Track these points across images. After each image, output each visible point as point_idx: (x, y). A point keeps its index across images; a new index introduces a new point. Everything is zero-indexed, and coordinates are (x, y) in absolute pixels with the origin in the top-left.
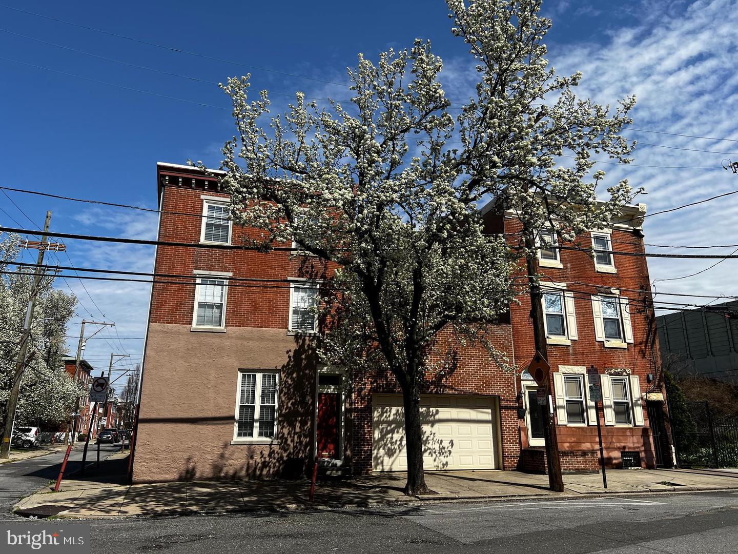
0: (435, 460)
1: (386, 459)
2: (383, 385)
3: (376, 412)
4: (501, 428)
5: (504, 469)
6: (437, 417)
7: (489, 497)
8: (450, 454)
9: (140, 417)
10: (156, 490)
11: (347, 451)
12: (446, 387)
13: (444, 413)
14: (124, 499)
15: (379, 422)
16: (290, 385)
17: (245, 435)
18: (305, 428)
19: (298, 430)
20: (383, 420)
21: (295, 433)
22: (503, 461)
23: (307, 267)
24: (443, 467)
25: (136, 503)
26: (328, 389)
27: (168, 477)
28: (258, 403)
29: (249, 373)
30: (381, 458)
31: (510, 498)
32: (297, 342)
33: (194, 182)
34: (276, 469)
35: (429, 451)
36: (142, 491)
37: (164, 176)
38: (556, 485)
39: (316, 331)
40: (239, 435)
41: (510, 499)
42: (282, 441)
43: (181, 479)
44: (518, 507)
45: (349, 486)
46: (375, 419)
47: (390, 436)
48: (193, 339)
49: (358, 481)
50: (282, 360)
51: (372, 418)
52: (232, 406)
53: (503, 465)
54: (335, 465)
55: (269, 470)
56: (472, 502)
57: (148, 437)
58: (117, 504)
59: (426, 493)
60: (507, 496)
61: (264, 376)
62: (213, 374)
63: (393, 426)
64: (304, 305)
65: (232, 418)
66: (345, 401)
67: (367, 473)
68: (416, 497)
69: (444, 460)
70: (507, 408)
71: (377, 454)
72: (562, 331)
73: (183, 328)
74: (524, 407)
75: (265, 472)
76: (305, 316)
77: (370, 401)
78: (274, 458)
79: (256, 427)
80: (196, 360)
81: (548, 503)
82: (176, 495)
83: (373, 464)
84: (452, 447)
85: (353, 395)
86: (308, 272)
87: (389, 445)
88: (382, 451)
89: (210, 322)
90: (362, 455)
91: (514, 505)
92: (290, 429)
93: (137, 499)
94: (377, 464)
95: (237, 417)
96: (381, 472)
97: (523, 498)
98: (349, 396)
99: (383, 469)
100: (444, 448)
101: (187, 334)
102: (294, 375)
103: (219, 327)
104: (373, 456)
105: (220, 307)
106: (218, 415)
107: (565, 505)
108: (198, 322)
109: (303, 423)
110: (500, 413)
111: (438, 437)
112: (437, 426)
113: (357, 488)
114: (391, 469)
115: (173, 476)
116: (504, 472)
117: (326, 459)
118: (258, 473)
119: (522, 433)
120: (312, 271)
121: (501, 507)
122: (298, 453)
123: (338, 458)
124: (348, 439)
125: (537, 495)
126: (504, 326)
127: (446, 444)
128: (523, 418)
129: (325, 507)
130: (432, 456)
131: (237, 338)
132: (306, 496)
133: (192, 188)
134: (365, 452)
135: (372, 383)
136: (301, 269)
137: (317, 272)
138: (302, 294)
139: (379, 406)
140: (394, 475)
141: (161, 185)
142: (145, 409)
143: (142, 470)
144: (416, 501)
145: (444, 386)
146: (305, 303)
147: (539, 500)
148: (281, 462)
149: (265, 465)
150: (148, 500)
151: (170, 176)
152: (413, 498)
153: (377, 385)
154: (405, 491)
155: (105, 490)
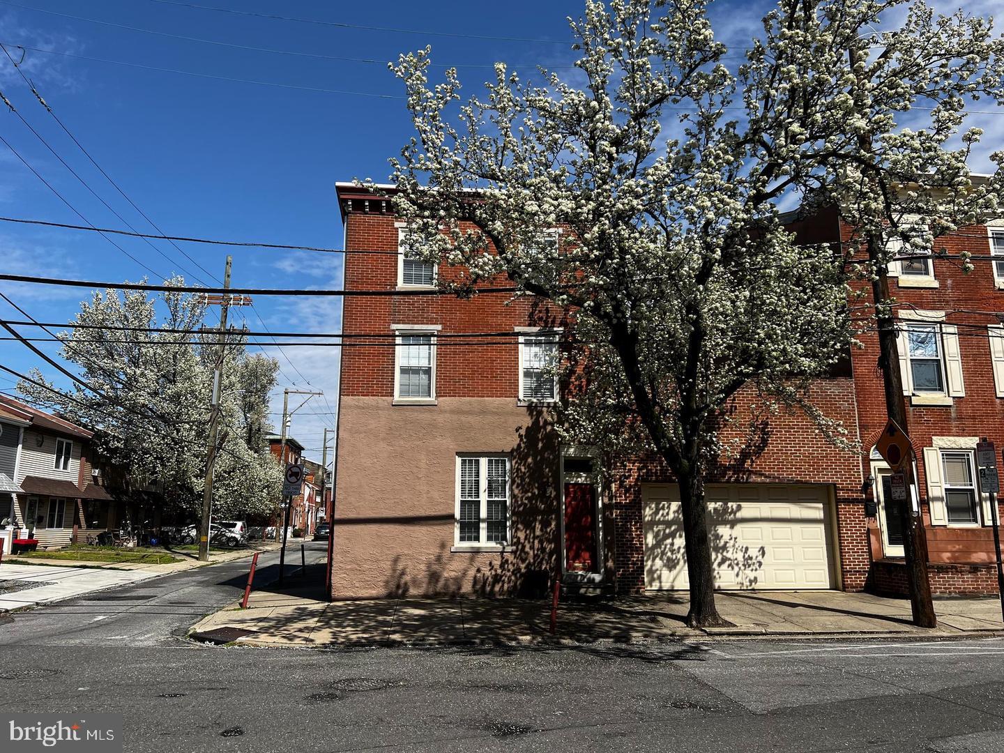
0: (737, 575)
1: (665, 573)
2: (656, 473)
3: (647, 509)
4: (839, 530)
5: (844, 589)
6: (739, 515)
7: (814, 634)
8: (760, 566)
9: (337, 516)
10: (358, 609)
11: (608, 561)
12: (751, 472)
13: (749, 509)
14: (318, 621)
15: (653, 523)
16: (524, 473)
17: (470, 539)
18: (548, 530)
19: (538, 533)
20: (659, 519)
21: (535, 538)
22: (843, 578)
23: (540, 312)
24: (751, 585)
25: (329, 628)
26: (577, 478)
27: (374, 593)
28: (484, 498)
29: (471, 459)
30: (658, 572)
31: (847, 636)
32: (531, 414)
33: (384, 205)
34: (512, 584)
35: (728, 563)
36: (341, 611)
37: (346, 201)
38: (924, 617)
39: (557, 398)
40: (462, 539)
41: (845, 637)
42: (517, 548)
43: (390, 596)
44: (855, 652)
45: (608, 610)
46: (647, 519)
47: (669, 541)
48: (396, 415)
49: (624, 603)
50: (511, 442)
51: (641, 517)
52: (450, 502)
53: (843, 584)
54: (592, 581)
55: (503, 586)
56: (786, 641)
57: (347, 541)
58: (306, 628)
59: (718, 625)
60: (842, 633)
61: (490, 462)
62: (423, 460)
63: (673, 528)
64: (539, 365)
65: (452, 517)
66: (602, 494)
67: (637, 592)
68: (702, 630)
69: (752, 575)
70: (847, 501)
71: (652, 566)
72: (939, 384)
73: (382, 401)
74: (875, 500)
75: (497, 588)
76: (540, 379)
77: (637, 493)
78: (509, 571)
79: (483, 528)
80: (402, 442)
81: (907, 646)
82: (380, 618)
83: (646, 580)
84: (763, 557)
85: (613, 485)
86: (542, 318)
87: (669, 554)
88: (658, 563)
89: (417, 393)
90: (628, 568)
91: (850, 647)
92: (528, 532)
93: (333, 622)
94: (652, 580)
95: (457, 515)
96: (658, 591)
97: (867, 637)
98: (607, 486)
99: (661, 587)
100: (751, 558)
101: (388, 410)
102: (530, 460)
103: (428, 399)
104: (646, 569)
105: (428, 371)
106: (433, 514)
107: (934, 651)
108: (401, 392)
109: (545, 524)
110: (837, 508)
111: (741, 543)
112: (739, 527)
113: (620, 613)
114: (673, 586)
115: (379, 591)
116: (844, 594)
117: (580, 573)
118: (488, 589)
119: (873, 538)
120: (548, 317)
121: (830, 650)
122: (541, 563)
123: (596, 571)
124: (608, 545)
125: (891, 632)
126: (842, 381)
127: (753, 552)
128: (874, 515)
129: (570, 641)
130: (733, 568)
131: (452, 412)
132: (546, 623)
133: (382, 214)
134: (634, 563)
135: (639, 469)
136: (531, 315)
137: (555, 318)
138: (535, 349)
139: (652, 500)
140: (676, 595)
141: (345, 214)
142: (341, 507)
143: (342, 583)
144: (702, 636)
145: (748, 471)
146: (540, 361)
147: (893, 640)
148: (518, 575)
149: (497, 578)
150: (345, 624)
151: (353, 200)
152: (698, 632)
153: (647, 472)
154: (686, 620)
155: (299, 609)
